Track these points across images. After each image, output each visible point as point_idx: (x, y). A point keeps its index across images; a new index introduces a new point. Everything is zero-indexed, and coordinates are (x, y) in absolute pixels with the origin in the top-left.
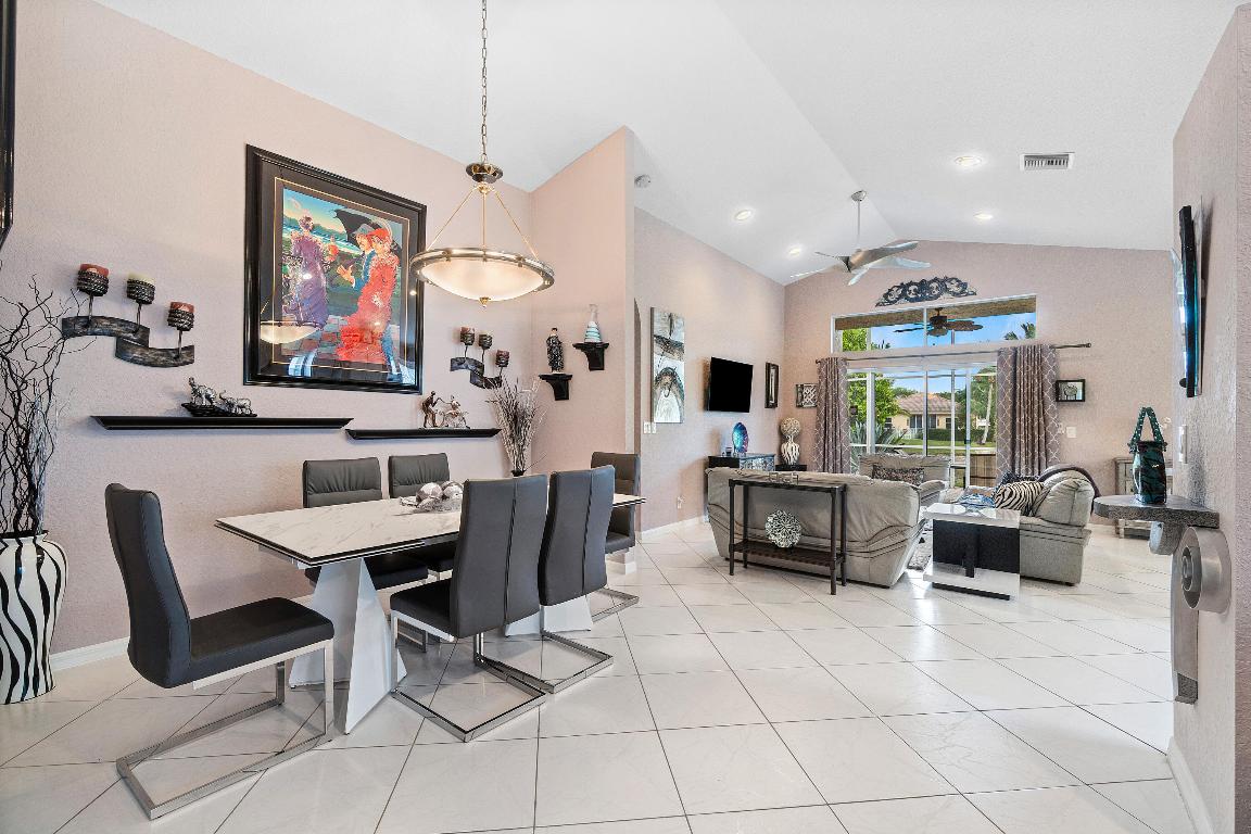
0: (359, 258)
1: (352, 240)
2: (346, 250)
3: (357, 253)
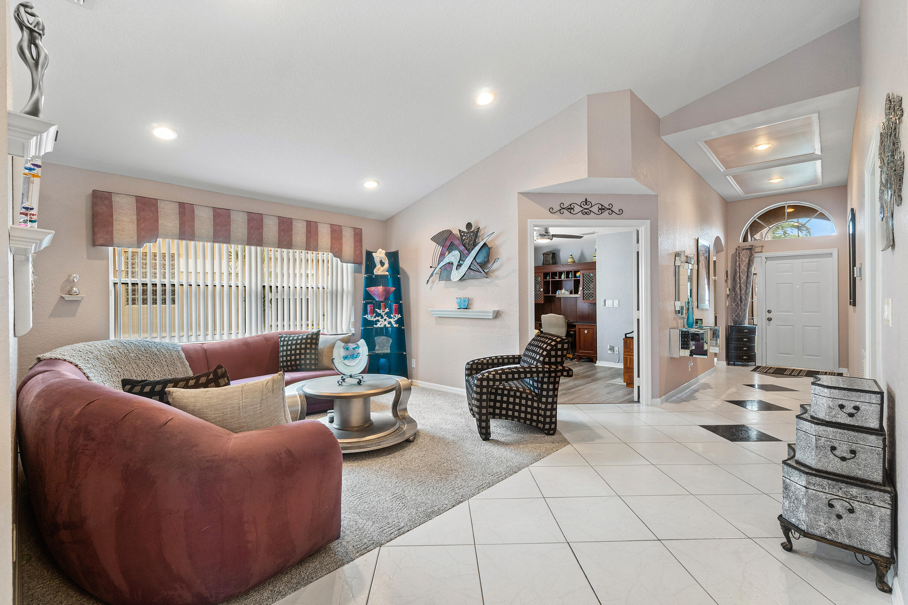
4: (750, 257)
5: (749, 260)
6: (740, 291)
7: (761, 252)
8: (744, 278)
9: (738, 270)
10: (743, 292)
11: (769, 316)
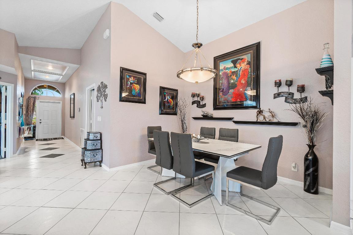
0: (237, 71)
1: (235, 67)
2: (234, 71)
3: (236, 70)
4: (34, 101)
5: (34, 102)
6: (30, 113)
7: (38, 99)
8: (32, 108)
9: (29, 105)
10: (31, 113)
11: (41, 121)
